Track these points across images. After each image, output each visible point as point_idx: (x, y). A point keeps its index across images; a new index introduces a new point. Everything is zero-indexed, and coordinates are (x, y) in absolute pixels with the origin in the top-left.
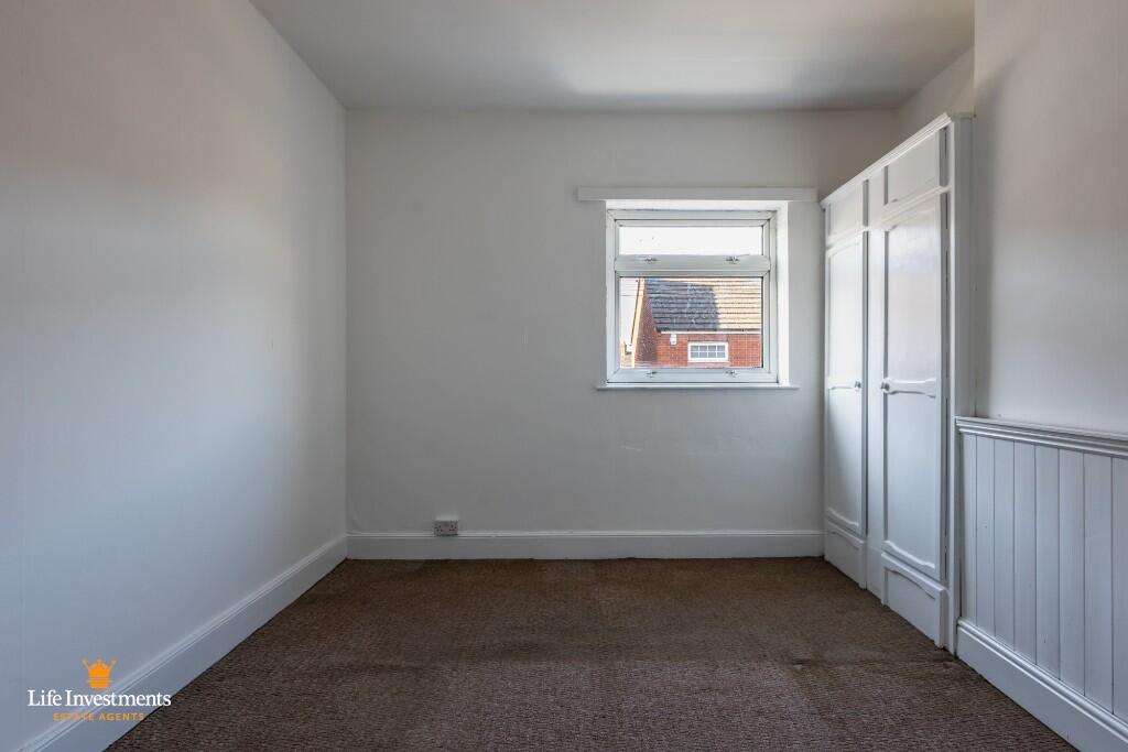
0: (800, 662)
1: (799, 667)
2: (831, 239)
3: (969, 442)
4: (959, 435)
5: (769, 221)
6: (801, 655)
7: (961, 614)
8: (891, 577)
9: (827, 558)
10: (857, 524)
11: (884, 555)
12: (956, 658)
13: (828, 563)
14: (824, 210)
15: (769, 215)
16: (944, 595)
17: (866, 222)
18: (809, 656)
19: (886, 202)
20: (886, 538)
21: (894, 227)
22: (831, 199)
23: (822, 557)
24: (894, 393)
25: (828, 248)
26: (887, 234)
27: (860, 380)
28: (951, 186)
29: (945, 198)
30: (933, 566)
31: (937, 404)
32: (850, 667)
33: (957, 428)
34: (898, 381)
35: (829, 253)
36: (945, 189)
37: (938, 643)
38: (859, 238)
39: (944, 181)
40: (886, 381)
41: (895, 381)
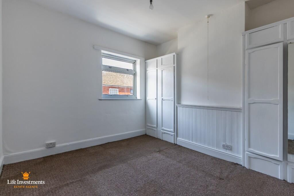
0: (158, 151)
1: (158, 152)
2: (148, 69)
3: (178, 108)
4: (177, 107)
5: (134, 63)
6: (157, 151)
7: (177, 137)
8: (163, 134)
9: (147, 134)
10: (155, 126)
11: (161, 130)
12: (176, 144)
13: (148, 135)
14: (146, 63)
15: (135, 61)
16: (174, 135)
17: (157, 68)
18: (158, 150)
19: (162, 65)
20: (162, 127)
21: (164, 70)
22: (148, 61)
23: (146, 134)
24: (164, 100)
25: (147, 71)
26: (162, 71)
27: (156, 98)
28: (175, 65)
29: (174, 67)
30: (172, 130)
31: (173, 102)
32: (165, 150)
33: (176, 106)
34: (165, 98)
35: (147, 72)
36: (174, 65)
37: (173, 143)
38: (156, 70)
39: (174, 64)
40: (162, 98)
41: (164, 98)
